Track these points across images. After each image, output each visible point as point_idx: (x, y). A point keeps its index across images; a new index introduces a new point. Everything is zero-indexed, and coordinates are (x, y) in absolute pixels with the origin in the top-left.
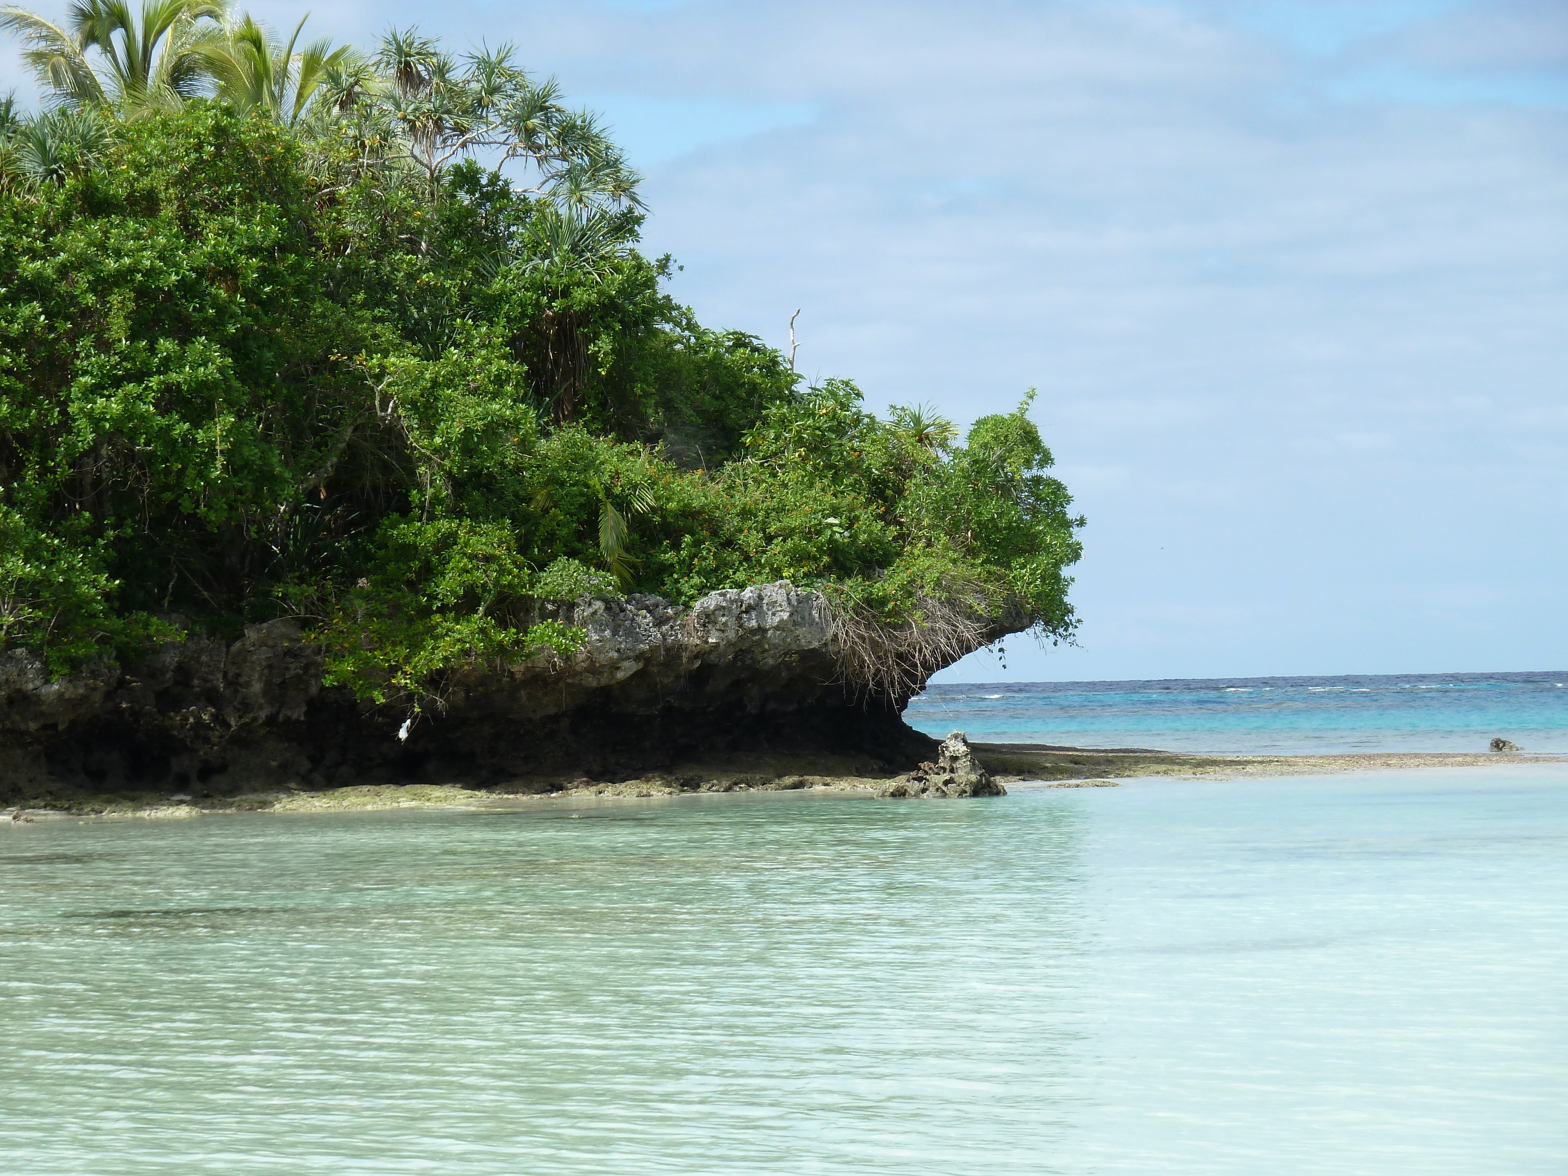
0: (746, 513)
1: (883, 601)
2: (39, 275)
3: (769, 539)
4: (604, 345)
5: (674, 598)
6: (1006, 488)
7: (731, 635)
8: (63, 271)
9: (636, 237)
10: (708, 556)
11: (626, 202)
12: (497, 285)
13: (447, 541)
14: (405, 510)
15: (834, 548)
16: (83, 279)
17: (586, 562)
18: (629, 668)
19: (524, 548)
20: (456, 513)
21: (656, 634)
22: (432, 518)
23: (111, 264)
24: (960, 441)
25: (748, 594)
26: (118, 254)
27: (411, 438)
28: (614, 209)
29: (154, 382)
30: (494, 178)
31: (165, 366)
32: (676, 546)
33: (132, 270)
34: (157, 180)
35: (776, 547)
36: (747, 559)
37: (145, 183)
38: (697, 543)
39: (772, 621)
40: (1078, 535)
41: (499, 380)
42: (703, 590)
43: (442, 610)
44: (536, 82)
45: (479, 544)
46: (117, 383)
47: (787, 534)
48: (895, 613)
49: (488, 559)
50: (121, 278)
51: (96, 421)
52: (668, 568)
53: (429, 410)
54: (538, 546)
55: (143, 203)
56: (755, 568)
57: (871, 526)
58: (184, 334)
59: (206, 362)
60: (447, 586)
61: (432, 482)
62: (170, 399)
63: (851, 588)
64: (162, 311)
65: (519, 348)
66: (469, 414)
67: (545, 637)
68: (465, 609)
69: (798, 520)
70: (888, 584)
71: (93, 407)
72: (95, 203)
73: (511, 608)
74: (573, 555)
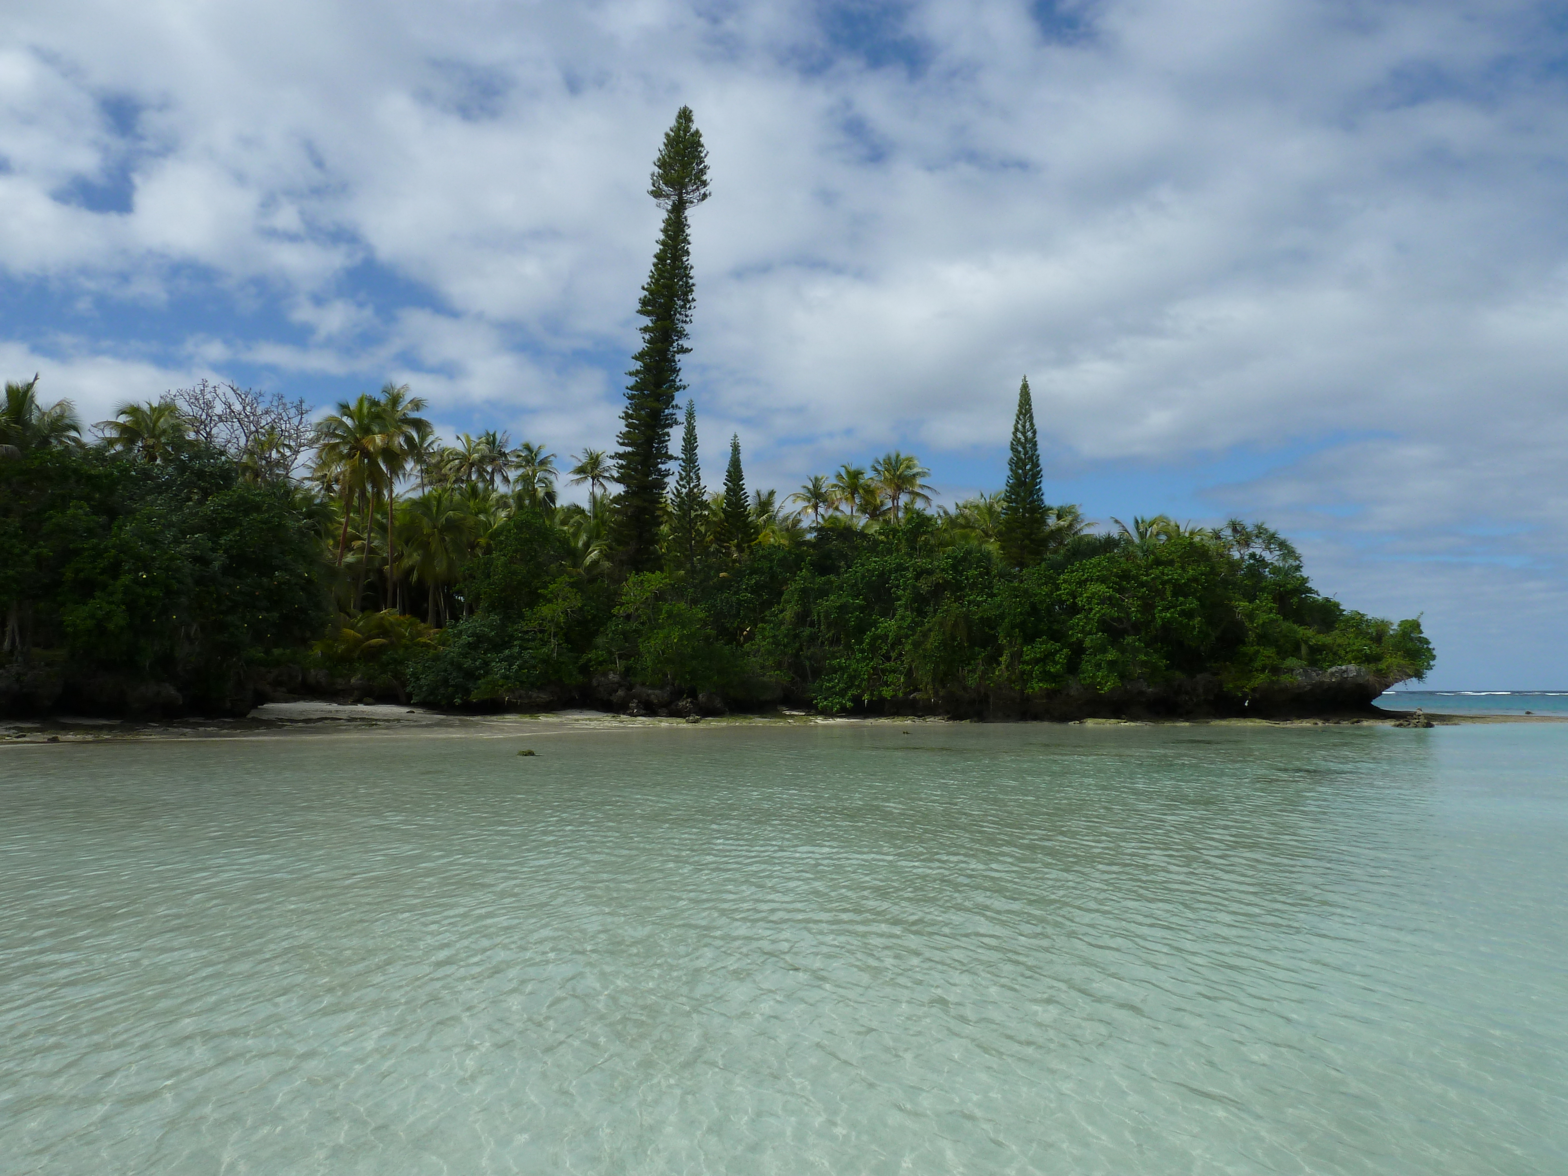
0: (1339, 645)
1: (1381, 670)
2: (1146, 581)
3: (1347, 653)
4: (1296, 600)
5: (1321, 668)
6: (1411, 639)
7: (1339, 679)
8: (1153, 579)
9: (1301, 571)
10: (1331, 655)
11: (1298, 562)
12: (1264, 584)
13: (1258, 651)
14: (1244, 643)
15: (1366, 655)
16: (1158, 582)
17: (1298, 658)
18: (1310, 687)
19: (1278, 653)
20: (1258, 644)
21: (1317, 678)
22: (1252, 646)
23: (1166, 578)
24: (1395, 627)
25: (1344, 667)
26: (1168, 575)
27: (1246, 624)
28: (1294, 564)
29: (1178, 608)
30: (1261, 556)
31: (1181, 605)
32: (1321, 655)
33: (1172, 579)
34: (1173, 556)
35: (1350, 656)
36: (1340, 658)
37: (1171, 557)
38: (1327, 653)
39: (1351, 675)
40: (1435, 653)
41: (1271, 609)
42: (1330, 667)
43: (1257, 670)
44: (1271, 530)
45: (1267, 653)
46: (1168, 609)
47: (1353, 651)
48: (1385, 673)
49: (1269, 657)
50: (1169, 581)
51: (1163, 619)
52: (1319, 660)
53: (1251, 616)
54: (1283, 654)
55: (1171, 563)
56: (1343, 660)
57: (1376, 649)
58: (1186, 596)
59: (1192, 603)
60: (1258, 664)
61: (1252, 636)
62: (1183, 613)
63: (1373, 666)
64: (1180, 590)
65: (1274, 600)
66: (1263, 617)
67: (1285, 679)
68: (1263, 670)
69: (1355, 648)
70: (1383, 665)
71: (1162, 615)
72: (1158, 562)
73: (1275, 670)
74: (1293, 656)
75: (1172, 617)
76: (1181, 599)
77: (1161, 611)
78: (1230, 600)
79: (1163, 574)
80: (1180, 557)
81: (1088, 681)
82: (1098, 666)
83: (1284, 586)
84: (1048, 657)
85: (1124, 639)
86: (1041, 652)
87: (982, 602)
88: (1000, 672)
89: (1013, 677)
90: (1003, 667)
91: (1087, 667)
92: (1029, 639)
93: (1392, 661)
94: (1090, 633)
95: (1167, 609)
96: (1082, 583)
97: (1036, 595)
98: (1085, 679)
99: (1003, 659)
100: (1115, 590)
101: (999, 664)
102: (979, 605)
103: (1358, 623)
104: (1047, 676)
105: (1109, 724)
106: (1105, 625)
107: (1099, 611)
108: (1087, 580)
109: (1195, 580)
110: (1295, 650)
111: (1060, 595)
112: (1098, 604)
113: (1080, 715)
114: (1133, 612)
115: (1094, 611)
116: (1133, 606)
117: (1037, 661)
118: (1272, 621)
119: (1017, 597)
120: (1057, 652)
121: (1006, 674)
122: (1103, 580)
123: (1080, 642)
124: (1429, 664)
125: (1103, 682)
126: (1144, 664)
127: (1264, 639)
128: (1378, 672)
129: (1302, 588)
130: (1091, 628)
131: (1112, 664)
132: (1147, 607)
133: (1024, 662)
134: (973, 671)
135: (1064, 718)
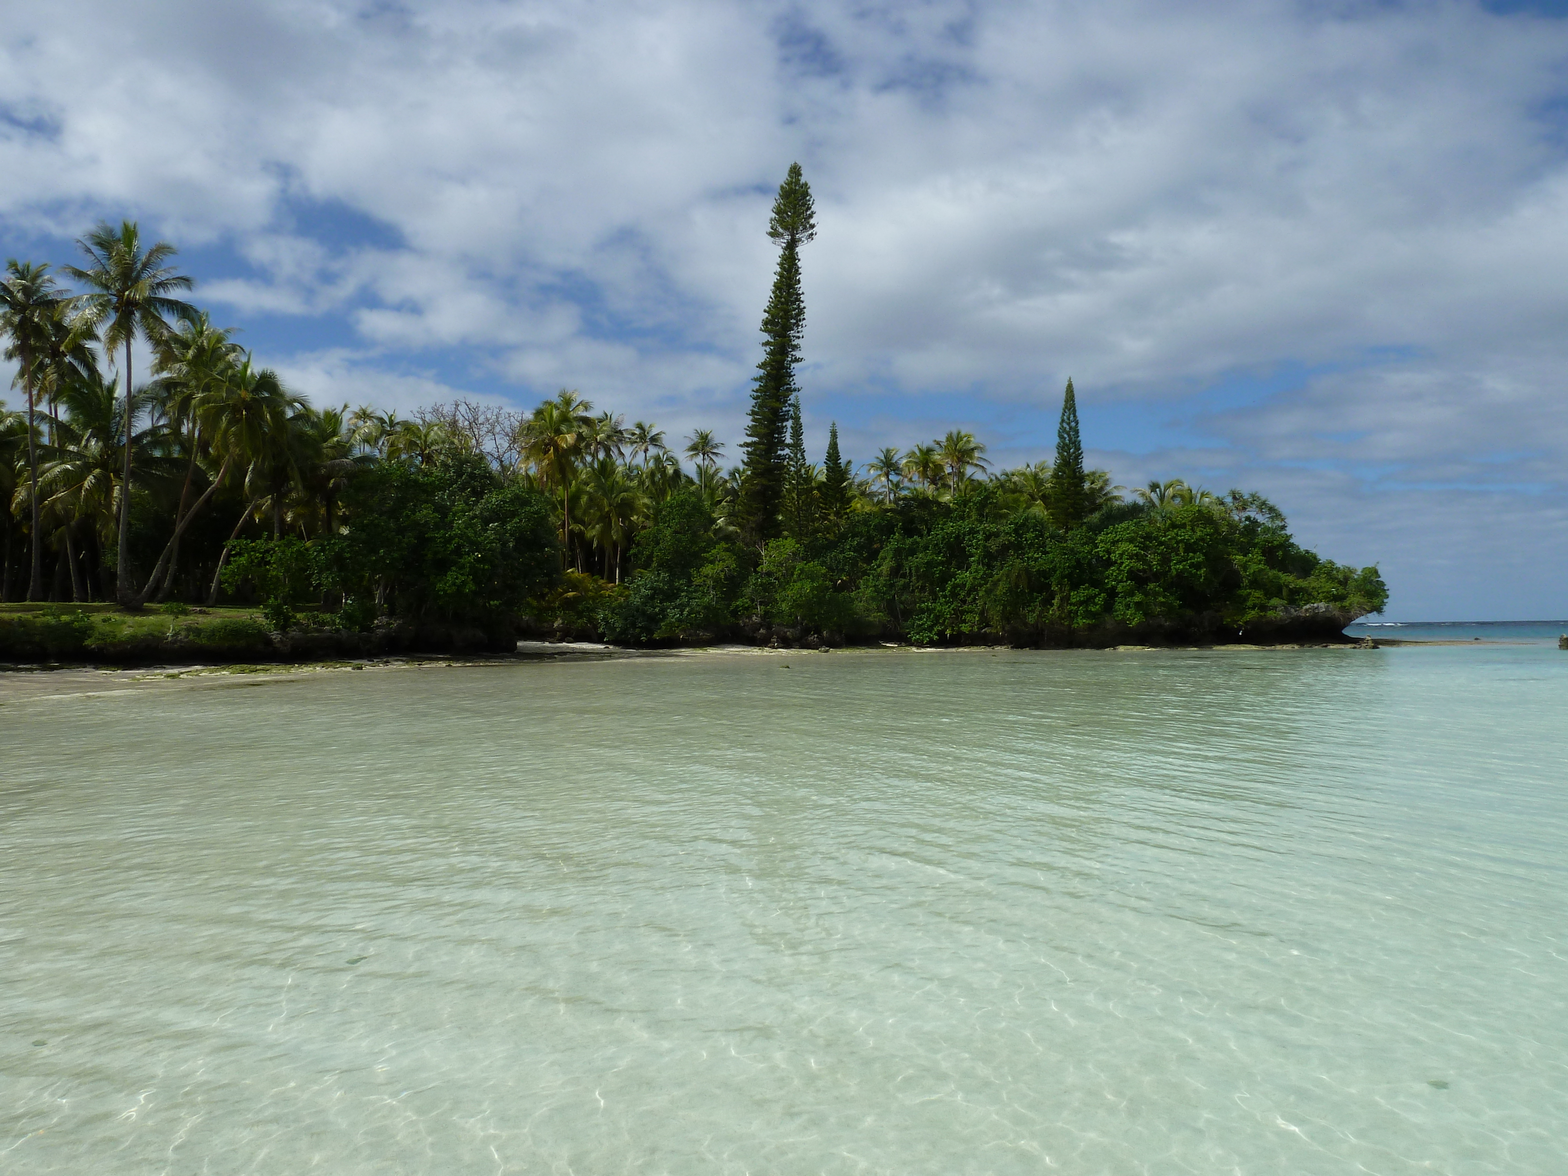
0: (1313, 588)
1: (1345, 607)
2: (1164, 540)
3: (1319, 594)
4: (1280, 553)
5: (1299, 606)
6: (1371, 582)
7: (1311, 614)
8: (1170, 539)
9: (1286, 530)
10: (1306, 598)
11: (1283, 523)
12: (1256, 541)
13: (1250, 593)
14: (1239, 587)
15: (1333, 595)
16: (1174, 541)
17: (1280, 598)
18: (1289, 620)
19: (1265, 595)
20: (1250, 588)
21: (1295, 614)
22: (1246, 589)
23: (1179, 538)
24: (1359, 572)
25: (1315, 605)
26: (1181, 536)
27: (1241, 573)
28: (1281, 525)
29: (1189, 562)
30: (1254, 519)
31: (1191, 559)
32: (1299, 595)
33: (1184, 539)
34: (1186, 521)
35: (1320, 595)
36: (1314, 598)
37: (1184, 521)
38: (1303, 594)
39: (1321, 611)
40: (1388, 593)
41: (1260, 561)
42: (1305, 604)
43: (1249, 608)
44: (1263, 498)
45: (1257, 595)
46: (1181, 562)
47: (1323, 592)
48: (1348, 609)
49: (1258, 598)
50: (1182, 541)
51: (1176, 570)
52: (1297, 599)
53: (1245, 567)
54: (1269, 595)
55: (1184, 526)
56: (1315, 599)
57: (1341, 591)
58: (1194, 552)
59: (1199, 558)
60: (1249, 603)
61: (1246, 582)
62: (1192, 565)
63: (1338, 604)
64: (1190, 548)
65: (1264, 555)
66: (1253, 568)
67: (1270, 614)
68: (1253, 608)
69: (1325, 590)
70: (1346, 603)
71: (1176, 567)
72: (1174, 526)
73: (1263, 608)
74: (1277, 597)
75: (1183, 568)
76: (1191, 554)
77: (1175, 564)
78: (1229, 554)
79: (1177, 534)
80: (1191, 521)
81: (1120, 617)
82: (1128, 606)
83: (1272, 542)
84: (1090, 600)
85: (1148, 585)
86: (1084, 596)
87: (1038, 558)
88: (1053, 611)
89: (1063, 616)
90: (1055, 607)
91: (1119, 606)
92: (1075, 586)
93: (1355, 599)
94: (1121, 581)
95: (1179, 562)
96: (1114, 543)
97: (1080, 553)
98: (1117, 616)
99: (1055, 601)
100: (1141, 549)
101: (1052, 605)
102: (1036, 560)
103: (1330, 571)
104: (1088, 614)
105: (1137, 649)
106: (1133, 575)
107: (1128, 565)
108: (1118, 541)
109: (1202, 539)
110: (1278, 593)
111: (1098, 552)
112: (1128, 559)
113: (1113, 643)
114: (1155, 565)
115: (1124, 565)
116: (1154, 560)
117: (1081, 603)
118: (1261, 570)
119: (1065, 554)
120: (1096, 596)
121: (1057, 613)
122: (1131, 541)
123: (1114, 588)
124: (1383, 602)
125: (1132, 618)
126: (1162, 604)
127: (1255, 583)
128: (1343, 608)
129: (1286, 545)
130: (1122, 578)
131: (1138, 605)
132: (1165, 560)
133: (1071, 604)
134: (1033, 611)
135: (1101, 646)
